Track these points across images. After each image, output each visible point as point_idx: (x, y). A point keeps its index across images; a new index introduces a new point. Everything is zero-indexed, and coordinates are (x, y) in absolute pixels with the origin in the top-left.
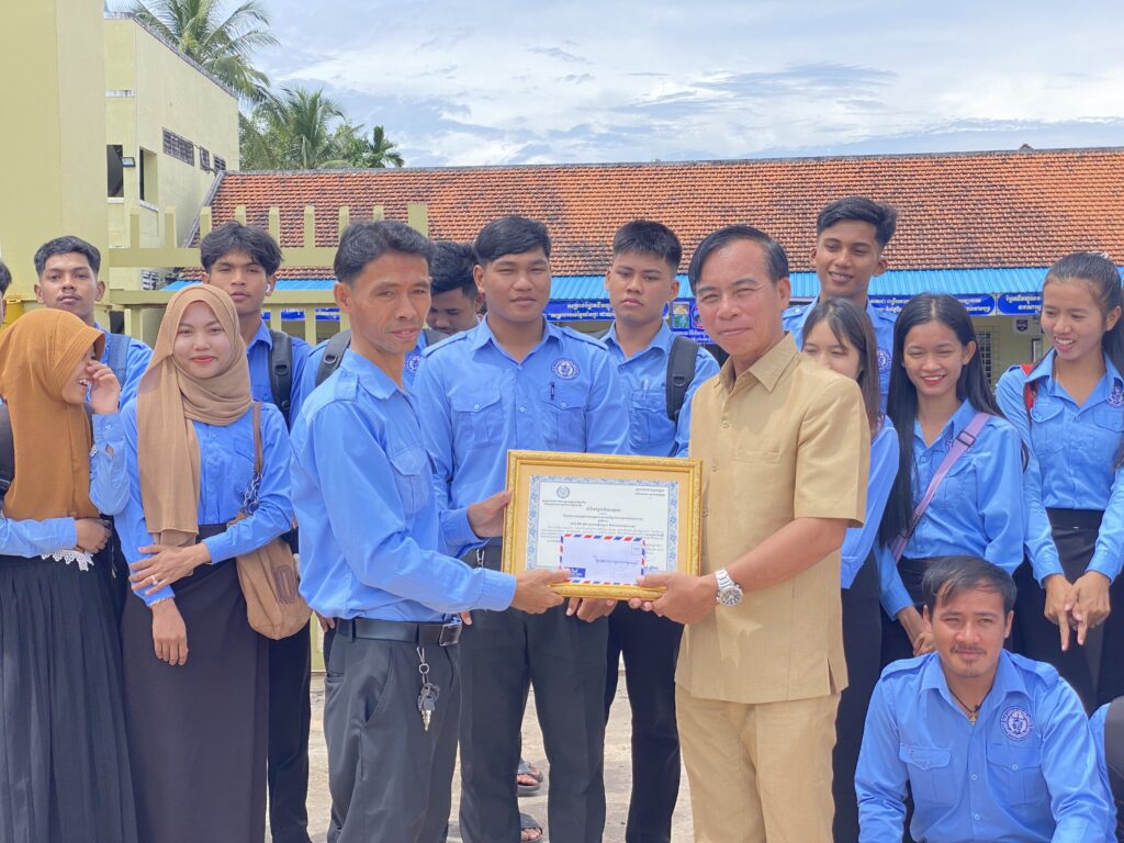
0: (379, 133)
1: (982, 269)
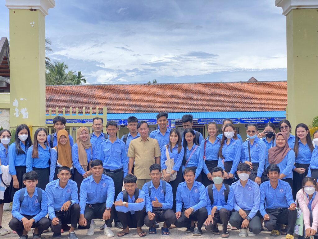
0: (79, 73)
1: (236, 112)
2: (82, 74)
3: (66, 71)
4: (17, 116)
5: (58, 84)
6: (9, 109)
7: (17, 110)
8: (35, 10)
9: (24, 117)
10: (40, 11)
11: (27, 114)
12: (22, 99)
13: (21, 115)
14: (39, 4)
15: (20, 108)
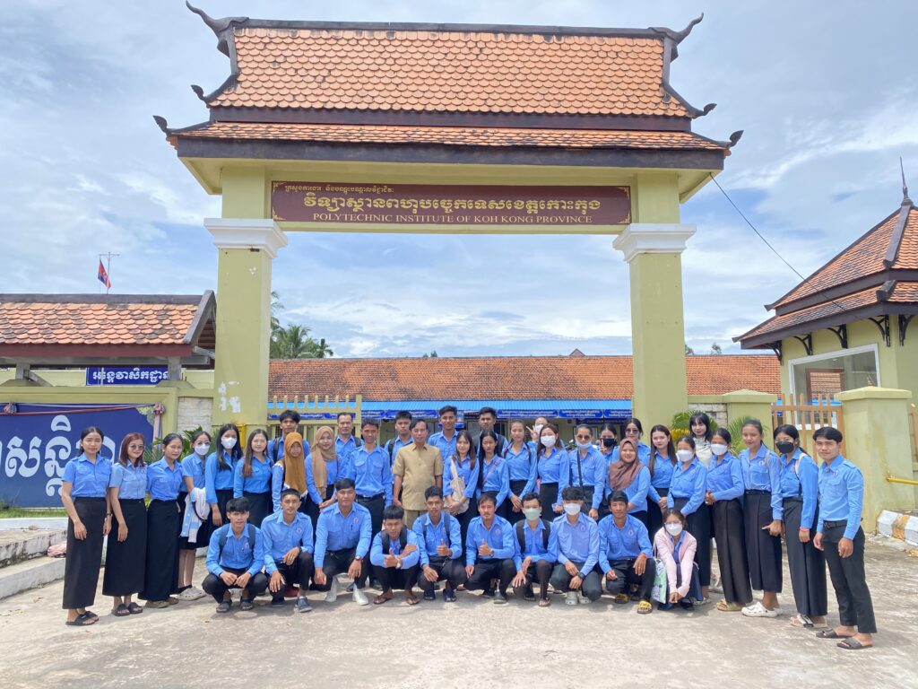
0: (323, 341)
2: (327, 342)
3: (304, 339)
4: (224, 409)
5: (290, 357)
6: (212, 398)
7: (223, 399)
8: (258, 250)
9: (234, 411)
10: (265, 252)
11: (239, 405)
12: (232, 383)
13: (230, 408)
14: (263, 242)
15: (228, 397)
